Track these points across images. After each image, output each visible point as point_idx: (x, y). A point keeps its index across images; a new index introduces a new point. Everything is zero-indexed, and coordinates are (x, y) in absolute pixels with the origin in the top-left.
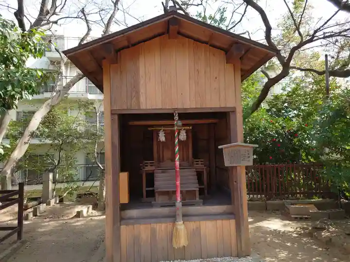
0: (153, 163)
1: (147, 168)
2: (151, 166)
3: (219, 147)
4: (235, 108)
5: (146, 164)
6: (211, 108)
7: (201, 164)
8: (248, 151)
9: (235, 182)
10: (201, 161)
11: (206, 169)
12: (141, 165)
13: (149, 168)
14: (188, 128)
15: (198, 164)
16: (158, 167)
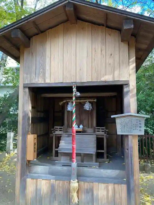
0: (61, 128)
1: (57, 133)
2: (60, 130)
3: (112, 116)
4: (128, 81)
5: (56, 129)
6: (106, 82)
7: (103, 131)
8: (140, 121)
9: (127, 149)
10: (102, 129)
11: (106, 136)
12: (52, 129)
13: (58, 133)
14: (93, 100)
15: (99, 131)
16: (66, 132)
